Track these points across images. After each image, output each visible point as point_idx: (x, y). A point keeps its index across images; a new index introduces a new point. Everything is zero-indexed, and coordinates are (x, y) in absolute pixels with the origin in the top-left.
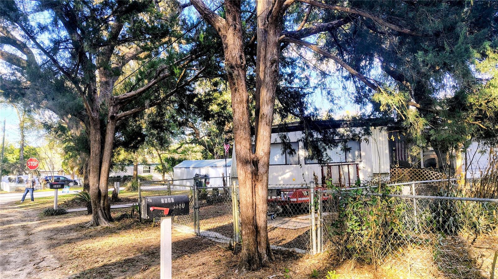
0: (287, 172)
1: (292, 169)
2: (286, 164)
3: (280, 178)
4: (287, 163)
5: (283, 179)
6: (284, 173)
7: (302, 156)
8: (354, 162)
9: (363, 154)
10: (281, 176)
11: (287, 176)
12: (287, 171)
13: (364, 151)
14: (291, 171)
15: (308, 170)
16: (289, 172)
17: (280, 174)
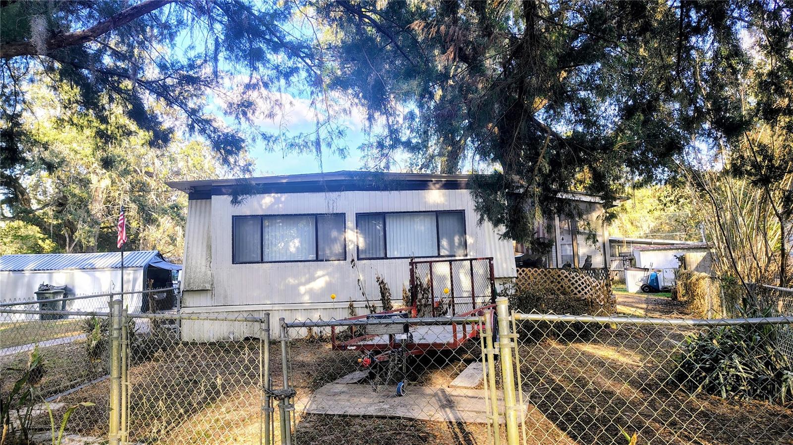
0: (319, 277)
1: (330, 270)
2: (317, 260)
3: (302, 289)
4: (320, 258)
5: (311, 292)
6: (312, 279)
7: (352, 242)
8: (455, 256)
9: (470, 240)
10: (304, 284)
11: (319, 283)
12: (320, 273)
13: (472, 235)
14: (327, 274)
15: (363, 271)
16: (323, 276)
17: (303, 280)
